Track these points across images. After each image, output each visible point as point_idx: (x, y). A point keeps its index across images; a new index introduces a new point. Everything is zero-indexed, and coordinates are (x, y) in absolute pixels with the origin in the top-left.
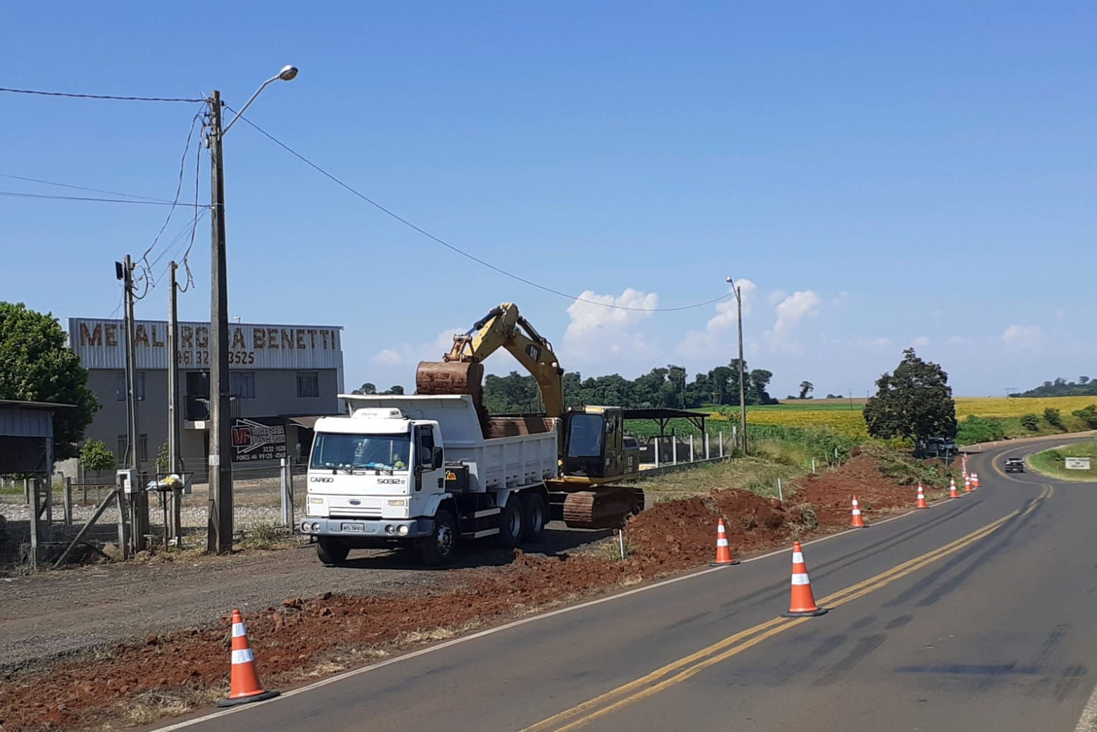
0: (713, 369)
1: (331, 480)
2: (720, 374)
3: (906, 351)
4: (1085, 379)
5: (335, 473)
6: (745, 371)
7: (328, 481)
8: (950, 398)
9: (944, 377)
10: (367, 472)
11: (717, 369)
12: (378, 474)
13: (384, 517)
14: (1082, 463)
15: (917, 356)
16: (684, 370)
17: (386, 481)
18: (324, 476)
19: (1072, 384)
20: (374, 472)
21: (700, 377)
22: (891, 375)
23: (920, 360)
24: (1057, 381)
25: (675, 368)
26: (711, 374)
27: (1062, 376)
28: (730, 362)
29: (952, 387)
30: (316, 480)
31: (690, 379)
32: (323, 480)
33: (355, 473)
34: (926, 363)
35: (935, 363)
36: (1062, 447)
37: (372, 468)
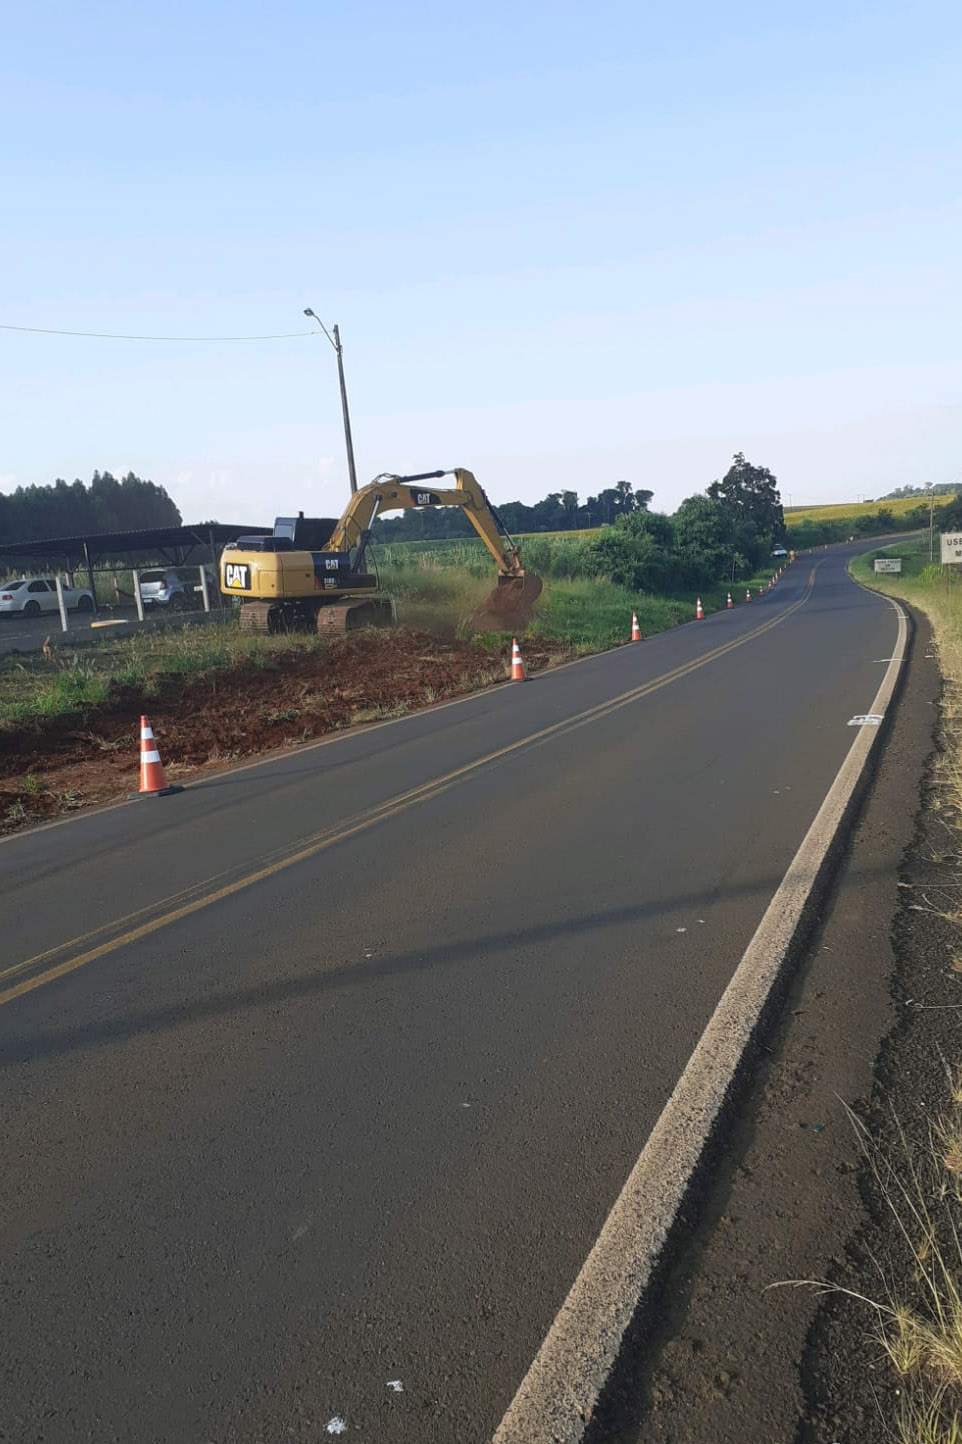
0: (601, 492)
2: (608, 495)
3: (736, 456)
4: (930, 484)
6: (630, 491)
8: (778, 502)
9: (773, 482)
11: (605, 492)
14: (892, 565)
15: (746, 461)
16: (576, 494)
19: (918, 490)
21: (591, 500)
22: (721, 482)
23: (748, 464)
24: (906, 487)
25: (568, 493)
26: (600, 496)
27: (910, 483)
28: (616, 485)
29: (781, 492)
31: (582, 502)
34: (756, 468)
35: (765, 467)
36: (890, 546)
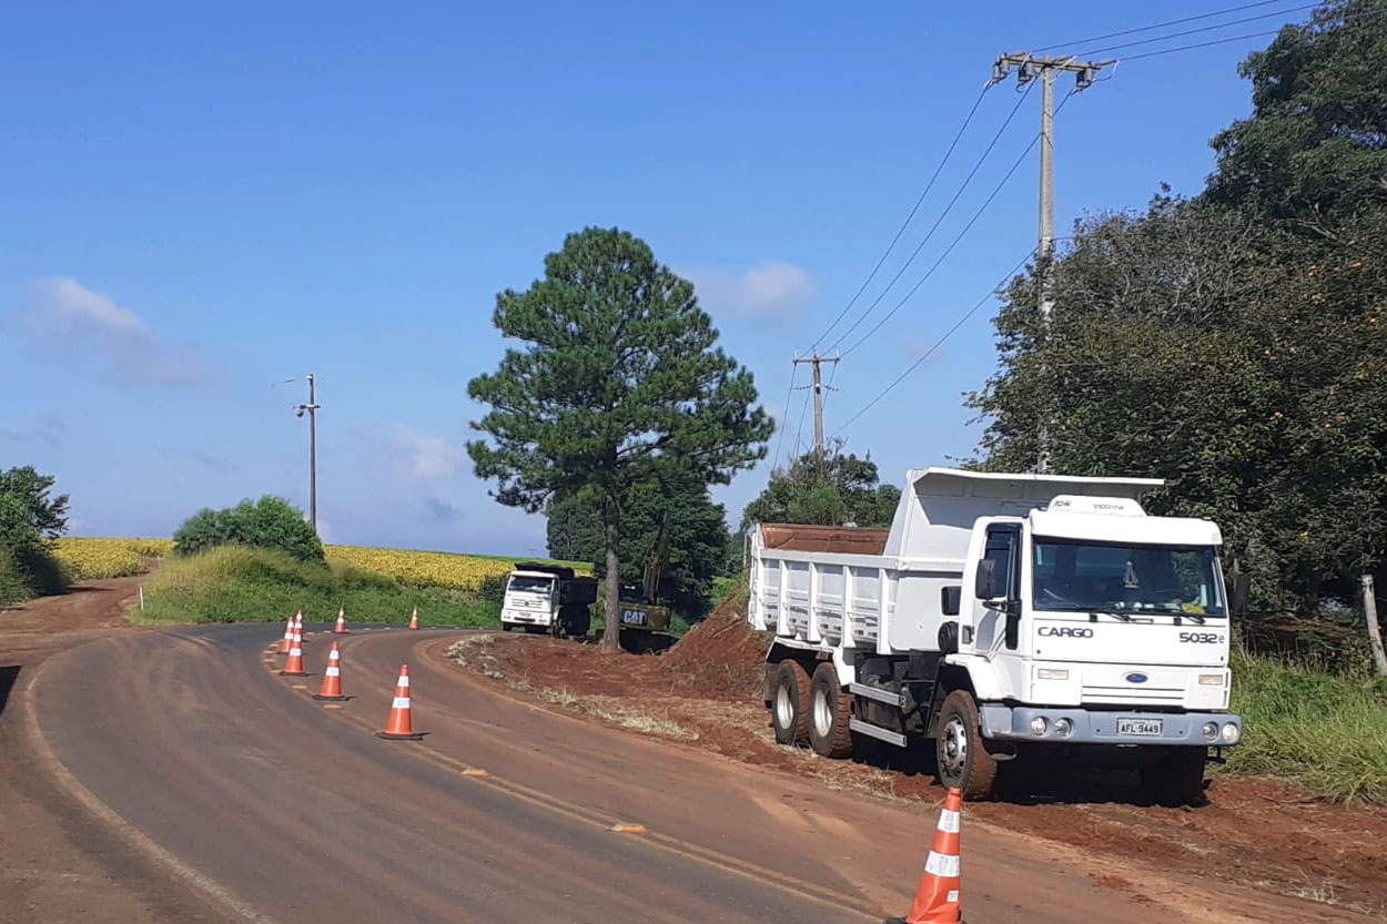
1: (1087, 633)
5: (1093, 619)
7: (1082, 634)
10: (1157, 619)
12: (1177, 623)
13: (1187, 706)
17: (1195, 638)
18: (1072, 626)
20: (1170, 619)
30: (1054, 632)
32: (1071, 633)
33: (1134, 620)
37: (1167, 612)
